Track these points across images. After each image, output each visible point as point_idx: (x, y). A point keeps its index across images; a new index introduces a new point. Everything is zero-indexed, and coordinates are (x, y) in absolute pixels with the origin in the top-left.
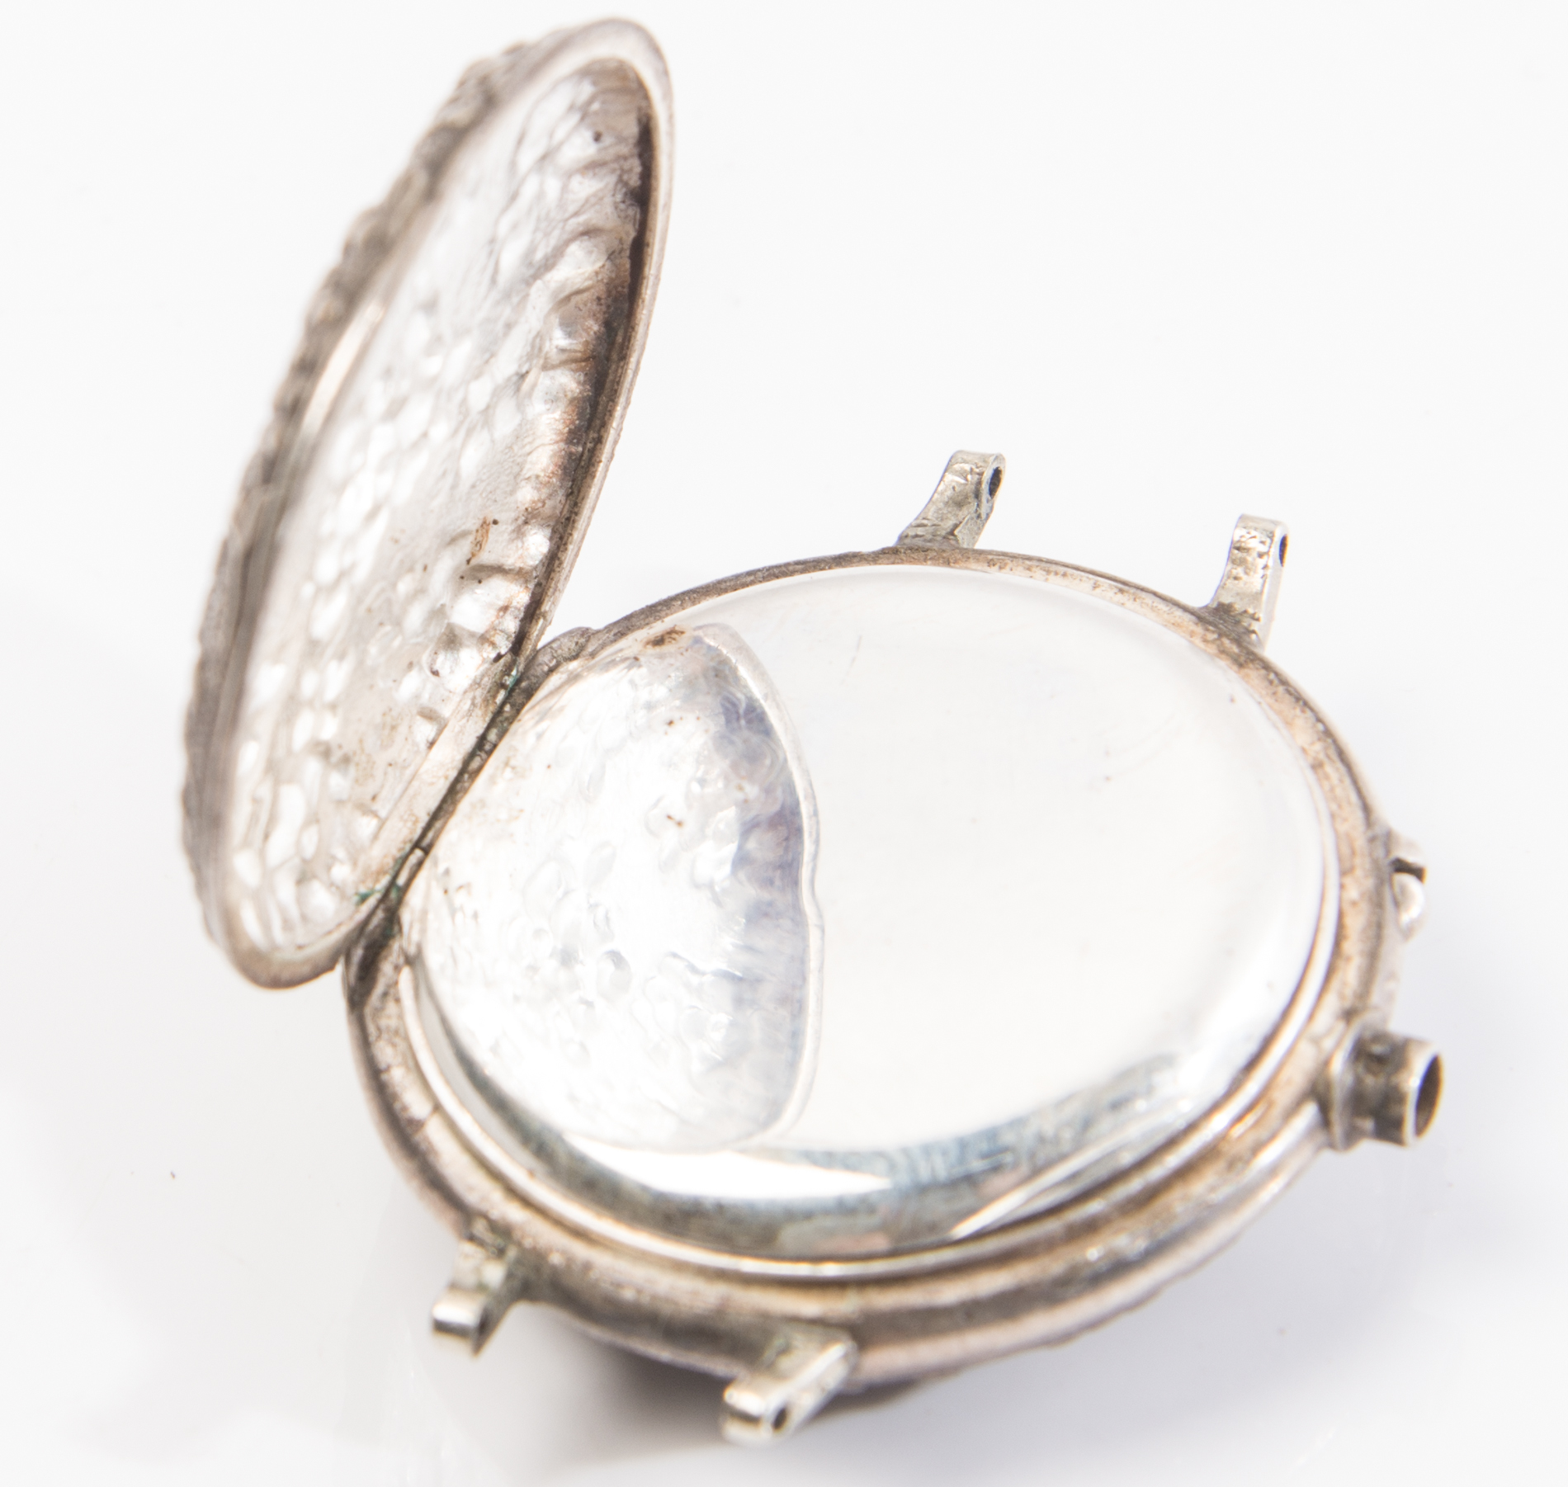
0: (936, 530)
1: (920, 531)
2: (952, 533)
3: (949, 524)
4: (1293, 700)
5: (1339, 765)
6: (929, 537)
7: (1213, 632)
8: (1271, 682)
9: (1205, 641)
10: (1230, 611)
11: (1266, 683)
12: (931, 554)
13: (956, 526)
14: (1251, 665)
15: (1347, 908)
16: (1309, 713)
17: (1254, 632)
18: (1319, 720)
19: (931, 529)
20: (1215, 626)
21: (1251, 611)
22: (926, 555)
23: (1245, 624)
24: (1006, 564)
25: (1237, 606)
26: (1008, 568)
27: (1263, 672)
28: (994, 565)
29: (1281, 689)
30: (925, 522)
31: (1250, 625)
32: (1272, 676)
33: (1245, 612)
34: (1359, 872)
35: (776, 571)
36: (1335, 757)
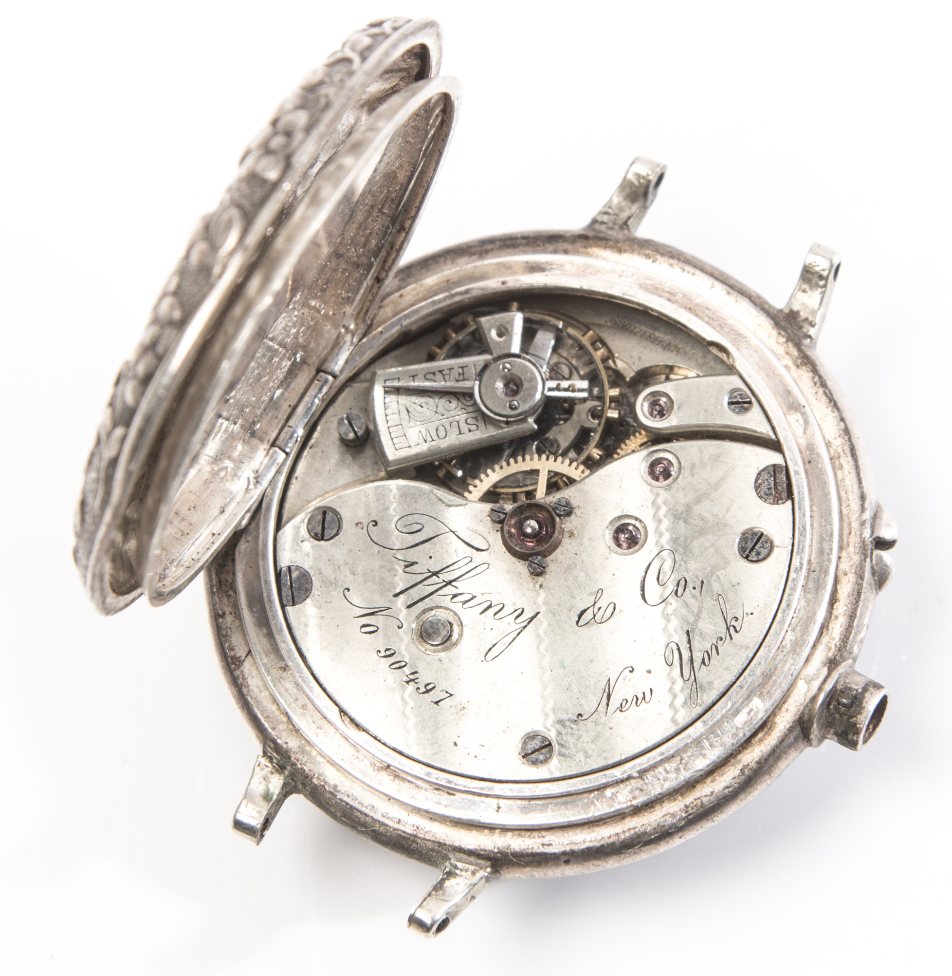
0: (616, 219)
1: (605, 218)
2: (626, 223)
3: (624, 215)
4: (827, 401)
5: (850, 459)
6: (610, 225)
7: (783, 336)
8: (815, 384)
9: (777, 342)
10: (796, 318)
11: (812, 384)
12: (611, 243)
13: (629, 218)
14: (804, 368)
15: (840, 574)
16: (836, 414)
17: (810, 337)
18: (842, 420)
19: (613, 217)
20: (785, 331)
21: (810, 319)
22: (606, 244)
23: (805, 330)
24: (657, 259)
25: (802, 313)
26: (658, 262)
27: (811, 374)
28: (650, 258)
29: (821, 391)
30: (610, 211)
31: (808, 331)
32: (817, 378)
33: (807, 319)
34: (851, 549)
35: (509, 243)
36: (848, 452)
